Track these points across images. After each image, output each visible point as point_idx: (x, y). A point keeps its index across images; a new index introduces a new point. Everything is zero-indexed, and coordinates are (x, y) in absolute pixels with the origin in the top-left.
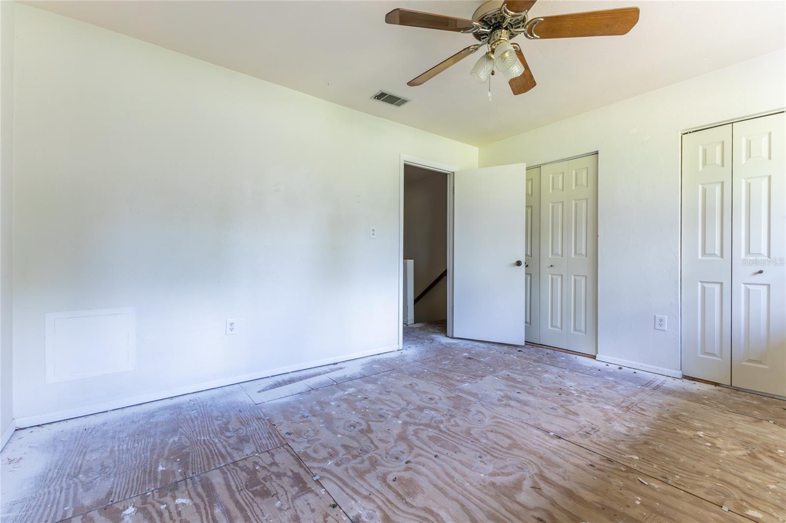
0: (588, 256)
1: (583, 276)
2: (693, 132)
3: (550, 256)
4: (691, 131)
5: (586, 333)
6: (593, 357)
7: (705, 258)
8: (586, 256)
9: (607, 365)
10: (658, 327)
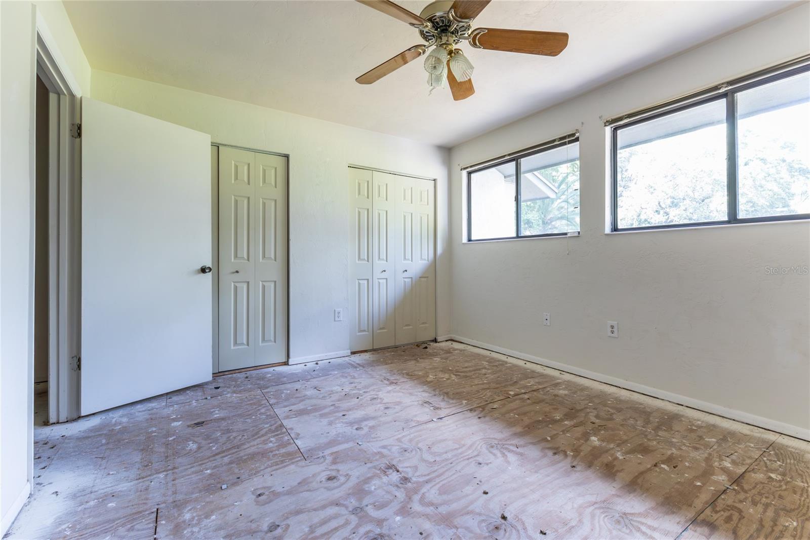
0: (277, 260)
1: (272, 281)
2: (353, 167)
3: (233, 260)
4: (352, 166)
5: (275, 342)
6: (283, 364)
7: (360, 262)
8: (275, 260)
9: (305, 365)
10: (337, 319)
